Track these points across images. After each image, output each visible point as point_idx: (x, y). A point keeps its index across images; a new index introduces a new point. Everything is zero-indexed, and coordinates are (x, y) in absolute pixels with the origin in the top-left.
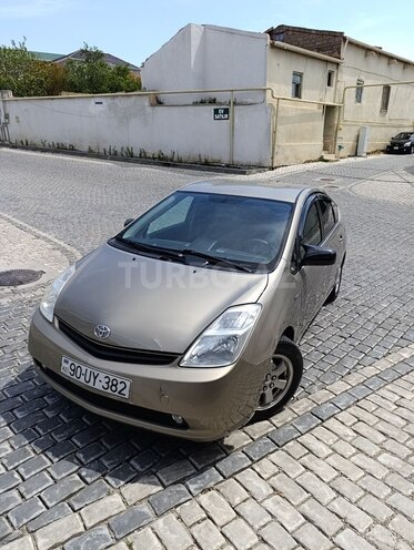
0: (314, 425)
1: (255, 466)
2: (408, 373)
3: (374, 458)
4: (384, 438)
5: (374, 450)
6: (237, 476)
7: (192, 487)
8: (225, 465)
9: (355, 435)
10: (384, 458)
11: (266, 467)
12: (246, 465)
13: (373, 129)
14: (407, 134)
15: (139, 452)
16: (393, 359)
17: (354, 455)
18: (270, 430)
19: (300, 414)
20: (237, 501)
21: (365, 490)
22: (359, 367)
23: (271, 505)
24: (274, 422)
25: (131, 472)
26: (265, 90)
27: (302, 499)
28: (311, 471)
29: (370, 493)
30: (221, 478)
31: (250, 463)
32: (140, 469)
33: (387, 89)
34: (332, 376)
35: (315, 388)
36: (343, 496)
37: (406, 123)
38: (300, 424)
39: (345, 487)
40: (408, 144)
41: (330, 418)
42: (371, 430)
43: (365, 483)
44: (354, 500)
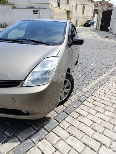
0: (80, 104)
1: (60, 125)
2: (105, 83)
3: (103, 113)
4: (104, 106)
5: (102, 111)
6: (53, 130)
7: (34, 140)
8: (48, 126)
9: (94, 106)
10: (106, 113)
11: (65, 124)
12: (56, 125)
13: (81, 19)
14: (89, 21)
15: (9, 127)
16: (99, 79)
17: (96, 114)
18: (64, 108)
19: (74, 101)
20: (55, 142)
21: (104, 127)
22: (89, 83)
23: (70, 141)
24: (65, 105)
25: (4, 138)
26: (49, 4)
27: (82, 136)
28: (83, 123)
29: (106, 128)
30: (47, 133)
31: (58, 123)
32: (9, 135)
33: (84, 7)
34: (82, 87)
35: (77, 91)
36: (97, 131)
37: (89, 18)
38: (75, 105)
39: (97, 127)
40: (90, 24)
41: (84, 101)
42: (99, 103)
43: (103, 124)
44: (101, 132)
